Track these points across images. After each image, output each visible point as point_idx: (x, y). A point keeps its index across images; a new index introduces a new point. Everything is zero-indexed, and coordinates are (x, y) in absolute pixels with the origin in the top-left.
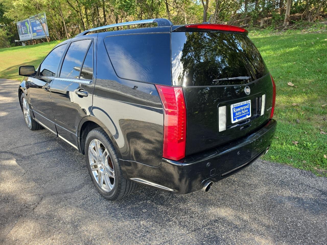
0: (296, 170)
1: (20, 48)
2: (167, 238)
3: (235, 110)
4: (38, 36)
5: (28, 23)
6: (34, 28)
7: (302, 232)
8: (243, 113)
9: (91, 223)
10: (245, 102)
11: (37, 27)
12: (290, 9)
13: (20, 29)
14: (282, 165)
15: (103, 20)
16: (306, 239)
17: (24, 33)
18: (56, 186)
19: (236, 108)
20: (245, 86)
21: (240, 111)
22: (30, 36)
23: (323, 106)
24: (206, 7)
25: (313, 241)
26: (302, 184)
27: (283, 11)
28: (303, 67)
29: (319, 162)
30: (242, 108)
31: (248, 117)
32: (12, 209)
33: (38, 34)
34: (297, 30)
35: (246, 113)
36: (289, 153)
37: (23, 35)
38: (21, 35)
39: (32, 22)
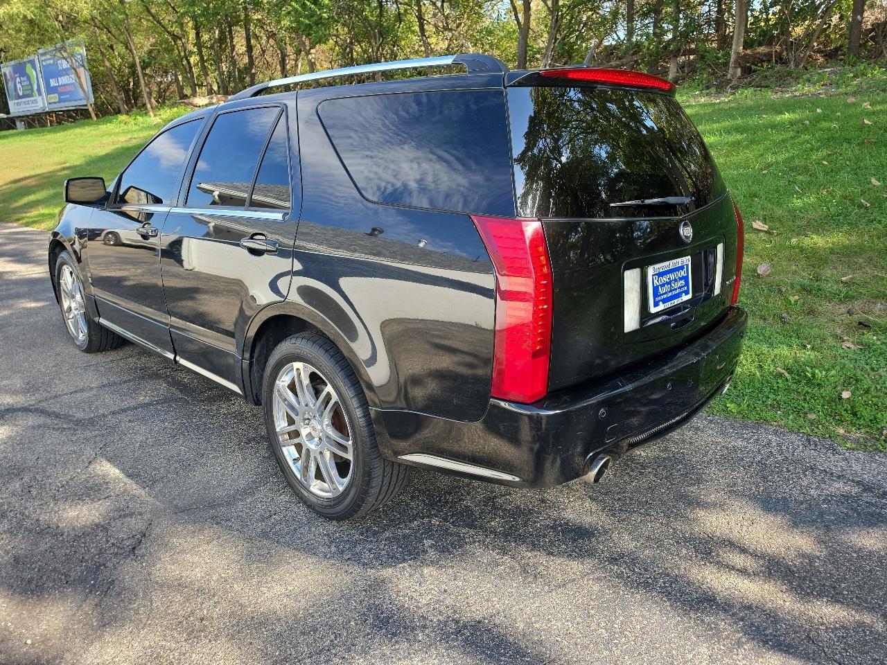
0: (794, 437)
1: (12, 135)
2: (498, 606)
3: (658, 281)
4: (64, 102)
5: (33, 68)
6: (51, 80)
7: (826, 580)
8: (675, 289)
9: (294, 576)
10: (678, 262)
11: (59, 78)
12: (743, 35)
13: (11, 84)
14: (758, 426)
15: (246, 60)
16: (837, 594)
17: (21, 94)
18: (183, 491)
19: (660, 275)
20: (682, 220)
21: (667, 283)
22: (40, 103)
23: (844, 279)
24: (525, 29)
25: (855, 599)
26: (812, 469)
27: (725, 41)
28: (787, 184)
29: (848, 417)
30: (672, 276)
31: (685, 298)
32: (75, 552)
33: (62, 97)
34: (763, 89)
35: (680, 288)
36: (772, 396)
37: (20, 101)
38: (12, 100)
39: (44, 63)
